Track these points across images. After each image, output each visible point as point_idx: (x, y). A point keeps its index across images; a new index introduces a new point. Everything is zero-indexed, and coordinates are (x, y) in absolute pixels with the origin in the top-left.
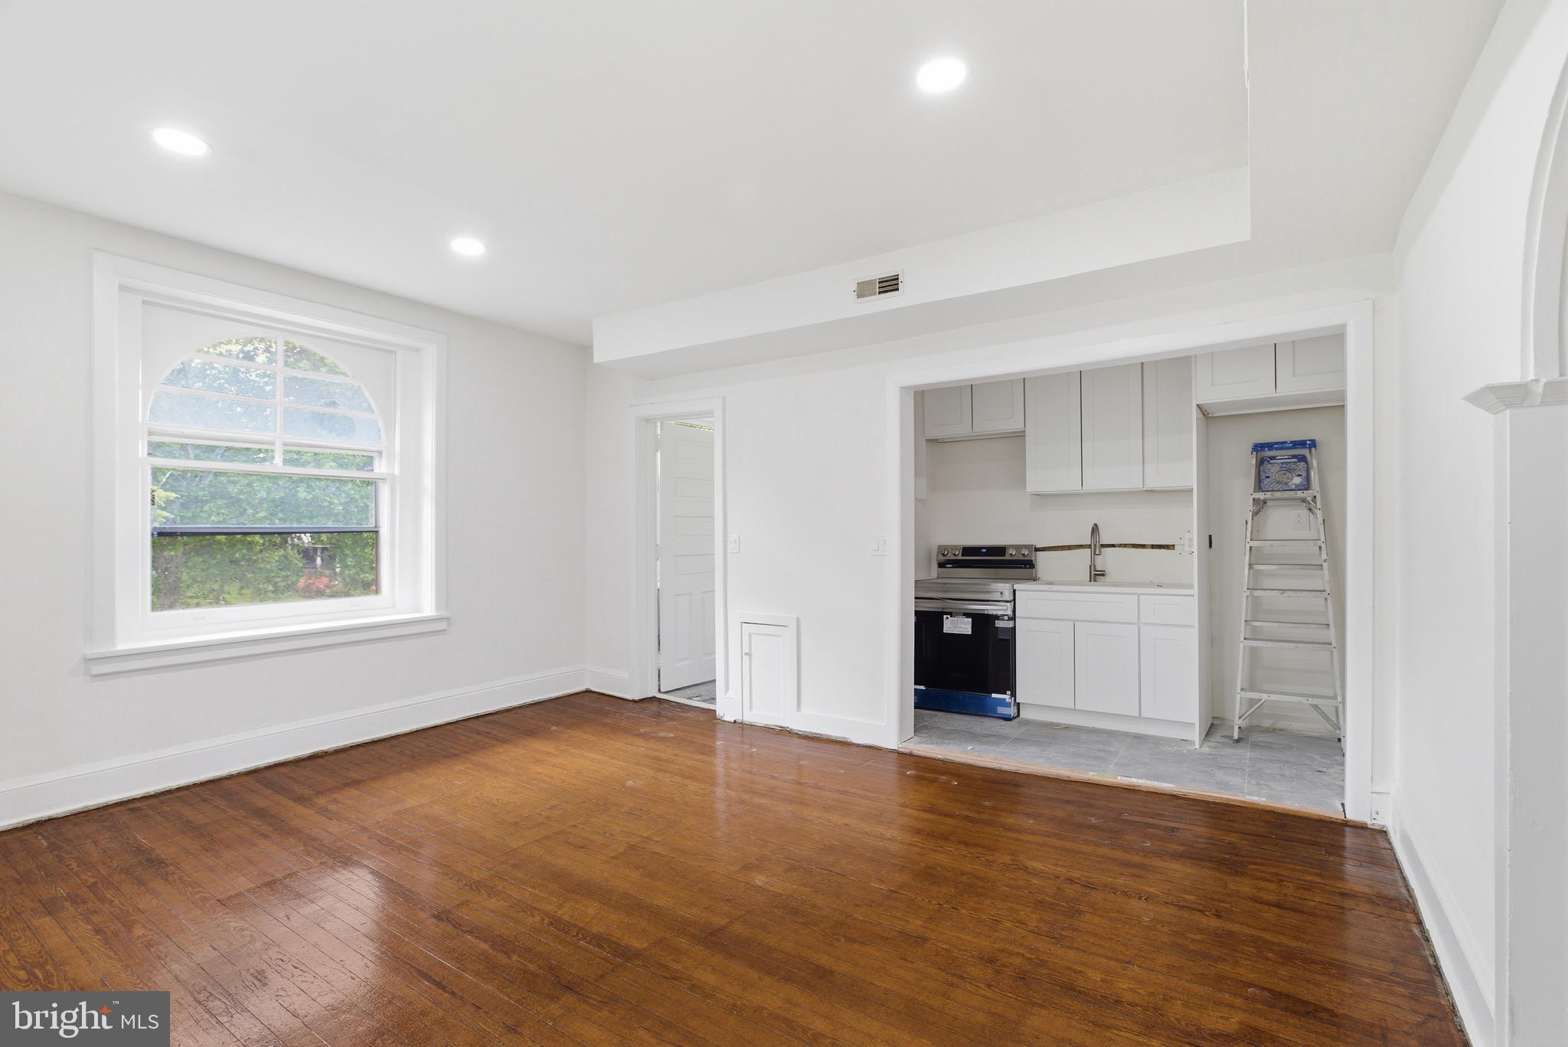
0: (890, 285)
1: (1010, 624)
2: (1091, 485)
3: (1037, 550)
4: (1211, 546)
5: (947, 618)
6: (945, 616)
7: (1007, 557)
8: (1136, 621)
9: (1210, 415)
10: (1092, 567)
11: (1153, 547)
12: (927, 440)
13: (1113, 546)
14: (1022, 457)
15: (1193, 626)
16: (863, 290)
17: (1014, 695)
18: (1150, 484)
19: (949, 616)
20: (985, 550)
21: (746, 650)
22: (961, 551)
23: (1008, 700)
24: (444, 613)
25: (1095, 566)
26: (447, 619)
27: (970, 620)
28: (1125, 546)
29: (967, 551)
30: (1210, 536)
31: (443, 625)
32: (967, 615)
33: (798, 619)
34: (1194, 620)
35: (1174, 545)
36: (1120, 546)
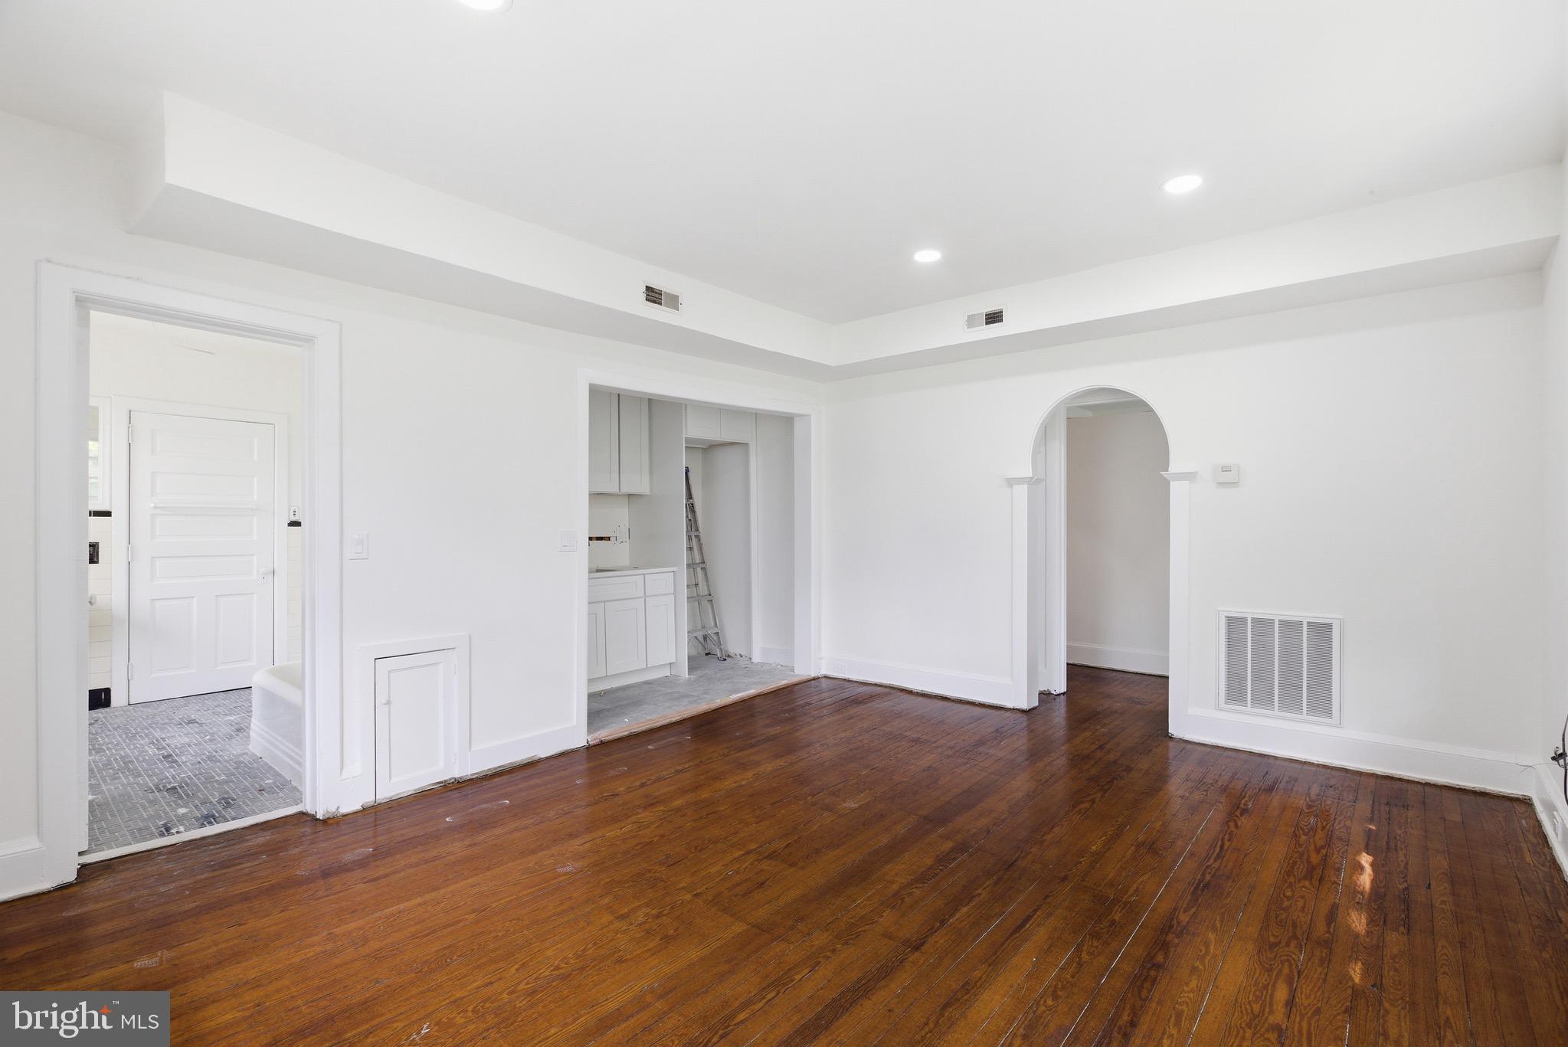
15: (673, 594)
21: (383, 697)
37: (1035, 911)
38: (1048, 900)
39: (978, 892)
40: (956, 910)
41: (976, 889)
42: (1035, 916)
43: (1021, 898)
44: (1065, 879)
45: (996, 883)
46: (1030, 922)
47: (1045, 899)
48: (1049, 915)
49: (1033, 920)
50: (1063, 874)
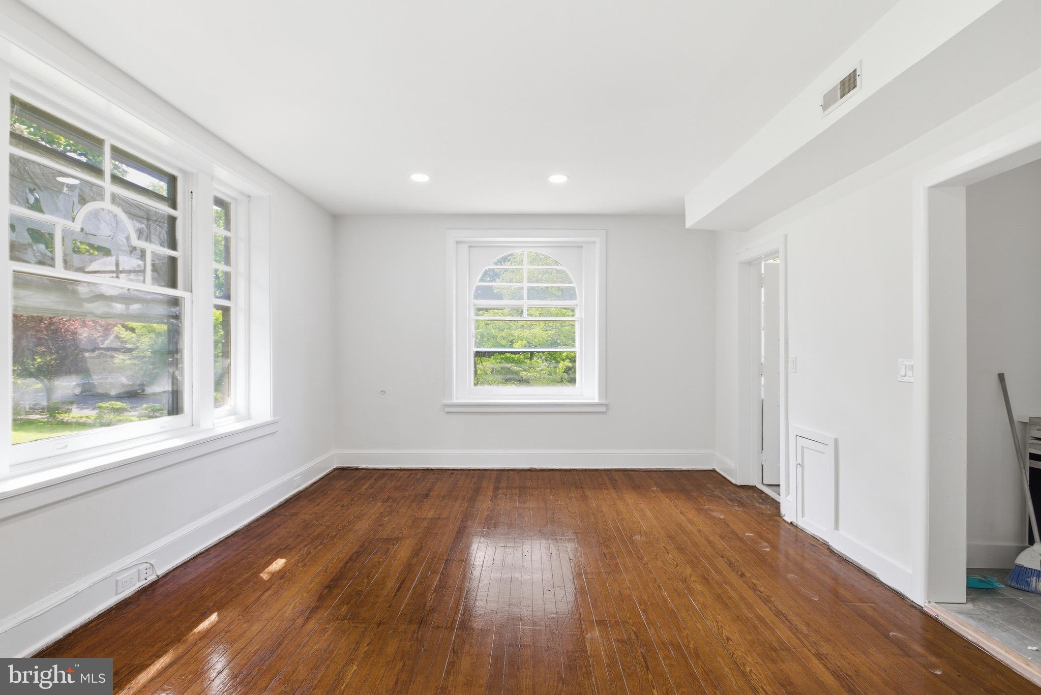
0: (849, 84)
16: (828, 102)
24: (604, 401)
26: (606, 405)
31: (604, 409)
33: (836, 441)
37: (395, 595)
38: (389, 604)
39: (434, 595)
40: (440, 581)
41: (436, 596)
42: (395, 592)
43: (406, 601)
44: (379, 624)
45: (425, 605)
46: (397, 588)
47: (391, 604)
48: (387, 596)
49: (396, 589)
50: (381, 628)
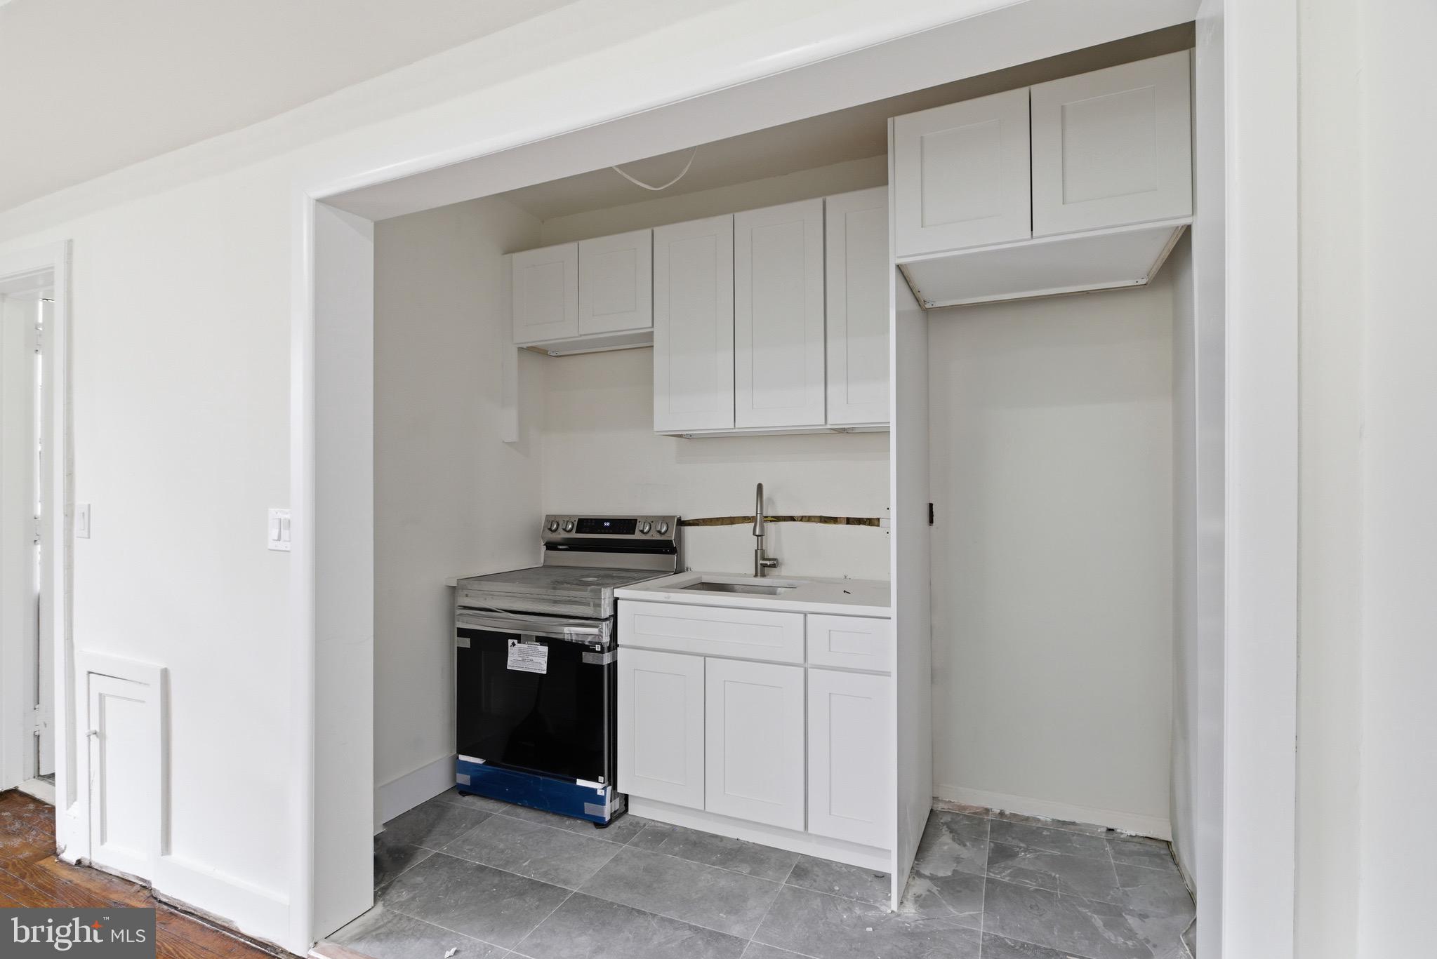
1: (607, 659)
2: (749, 421)
3: (682, 523)
4: (931, 521)
5: (514, 644)
6: (510, 642)
7: (637, 536)
8: (801, 661)
9: (928, 306)
10: (760, 553)
11: (849, 521)
12: (520, 349)
13: (792, 519)
14: (647, 378)
15: (887, 674)
17: (613, 781)
18: (838, 418)
19: (516, 641)
20: (608, 524)
21: (95, 727)
22: (576, 523)
23: (600, 793)
25: (763, 552)
27: (545, 649)
28: (809, 519)
29: (585, 524)
30: (931, 505)
32: (541, 640)
33: (165, 674)
34: (891, 663)
35: (879, 519)
36: (802, 519)
